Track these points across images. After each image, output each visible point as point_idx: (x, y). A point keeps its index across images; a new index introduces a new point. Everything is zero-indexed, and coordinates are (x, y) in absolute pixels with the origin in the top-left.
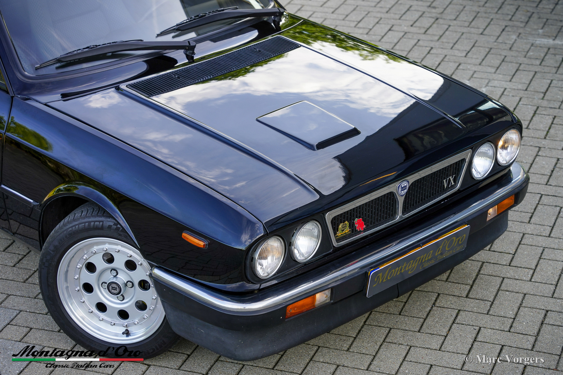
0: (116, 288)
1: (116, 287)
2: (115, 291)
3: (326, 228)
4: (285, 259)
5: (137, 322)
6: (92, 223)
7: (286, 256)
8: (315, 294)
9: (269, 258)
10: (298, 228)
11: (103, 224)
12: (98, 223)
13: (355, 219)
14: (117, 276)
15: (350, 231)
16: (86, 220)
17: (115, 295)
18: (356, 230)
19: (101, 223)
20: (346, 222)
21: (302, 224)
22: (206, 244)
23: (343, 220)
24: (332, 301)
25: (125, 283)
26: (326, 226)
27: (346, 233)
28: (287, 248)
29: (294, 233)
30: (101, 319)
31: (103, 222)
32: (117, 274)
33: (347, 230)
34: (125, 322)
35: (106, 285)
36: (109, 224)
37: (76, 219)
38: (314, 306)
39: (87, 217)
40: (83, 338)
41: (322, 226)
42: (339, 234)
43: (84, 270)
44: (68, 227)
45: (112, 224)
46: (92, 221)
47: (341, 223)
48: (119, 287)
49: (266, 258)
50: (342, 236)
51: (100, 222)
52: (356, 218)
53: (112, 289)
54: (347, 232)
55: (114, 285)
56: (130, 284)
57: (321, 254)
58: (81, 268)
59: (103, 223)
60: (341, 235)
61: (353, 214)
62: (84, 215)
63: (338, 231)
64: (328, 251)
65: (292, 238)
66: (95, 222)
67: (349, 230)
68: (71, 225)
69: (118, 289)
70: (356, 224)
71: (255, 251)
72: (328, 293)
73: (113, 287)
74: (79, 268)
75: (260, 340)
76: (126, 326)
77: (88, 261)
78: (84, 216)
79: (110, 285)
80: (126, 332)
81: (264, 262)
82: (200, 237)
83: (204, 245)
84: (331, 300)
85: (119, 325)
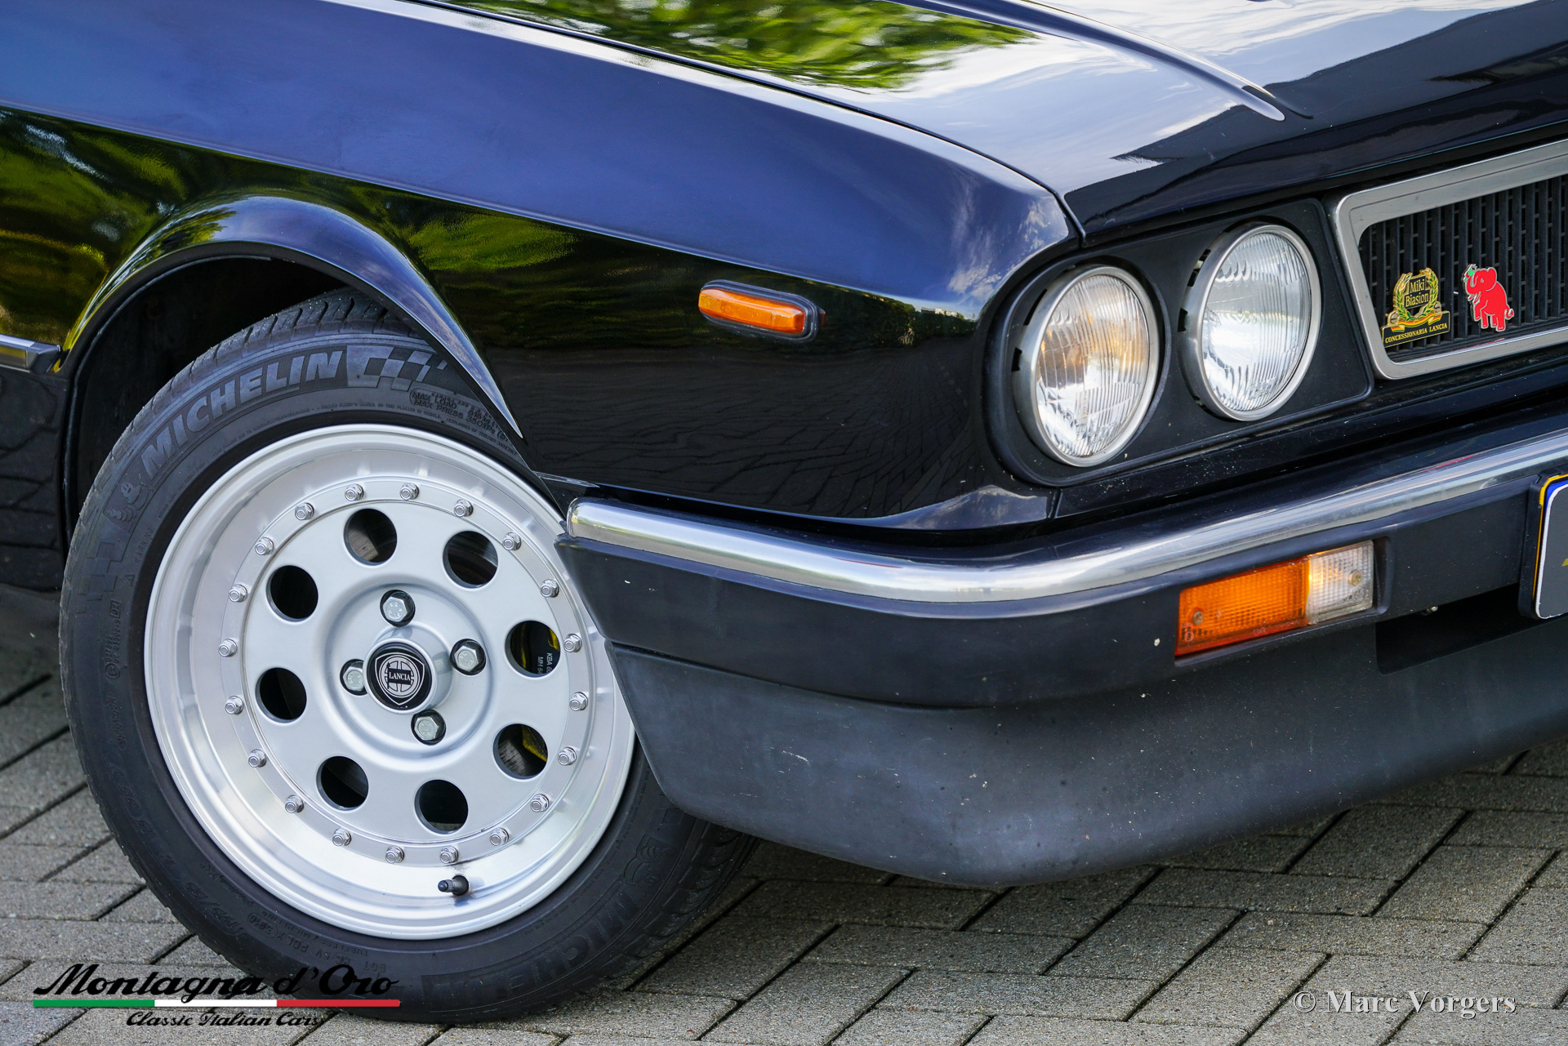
0: (408, 673)
1: (405, 667)
2: (405, 687)
3: (1339, 274)
4: (1161, 390)
5: (505, 831)
6: (297, 364)
7: (1164, 376)
8: (1300, 557)
9: (1093, 375)
10: (1214, 250)
11: (343, 359)
12: (323, 357)
13: (1464, 269)
14: (412, 622)
15: (1444, 319)
16: (267, 352)
17: (403, 708)
18: (1474, 326)
19: (337, 356)
20: (1428, 273)
21: (1228, 236)
22: (810, 316)
23: (1412, 261)
24: (1382, 610)
25: (446, 653)
26: (1336, 264)
27: (1426, 325)
28: (1169, 335)
29: (1198, 270)
30: (342, 833)
31: (343, 348)
32: (410, 616)
33: (1432, 313)
34: (452, 840)
35: (364, 670)
36: (374, 356)
37: (223, 357)
38: (1300, 615)
39: (273, 339)
40: (264, 926)
41: (1321, 260)
42: (1398, 320)
43: (264, 607)
44: (188, 396)
45: (382, 353)
46: (297, 353)
47: (1404, 270)
48: (420, 667)
49: (1075, 374)
50: (1410, 334)
51: (329, 350)
52: (1470, 262)
53: (390, 681)
54: (1431, 321)
55: (398, 661)
56: (467, 657)
57: (1322, 403)
58: (247, 599)
59: (345, 352)
60: (1408, 330)
61: (1456, 241)
62: (259, 333)
63: (1391, 309)
64: (1353, 394)
65: (1187, 291)
66: (307, 353)
67: (1441, 313)
68: (202, 386)
69: (415, 678)
70: (1472, 291)
71: (1027, 322)
72: (1359, 559)
73: (393, 671)
74: (242, 599)
75: (1063, 783)
76: (457, 855)
77: (280, 562)
78: (262, 336)
79: (380, 661)
80: (457, 884)
81: (1069, 394)
82: (779, 292)
83: (798, 319)
84: (1375, 604)
85: (423, 860)
